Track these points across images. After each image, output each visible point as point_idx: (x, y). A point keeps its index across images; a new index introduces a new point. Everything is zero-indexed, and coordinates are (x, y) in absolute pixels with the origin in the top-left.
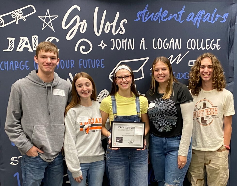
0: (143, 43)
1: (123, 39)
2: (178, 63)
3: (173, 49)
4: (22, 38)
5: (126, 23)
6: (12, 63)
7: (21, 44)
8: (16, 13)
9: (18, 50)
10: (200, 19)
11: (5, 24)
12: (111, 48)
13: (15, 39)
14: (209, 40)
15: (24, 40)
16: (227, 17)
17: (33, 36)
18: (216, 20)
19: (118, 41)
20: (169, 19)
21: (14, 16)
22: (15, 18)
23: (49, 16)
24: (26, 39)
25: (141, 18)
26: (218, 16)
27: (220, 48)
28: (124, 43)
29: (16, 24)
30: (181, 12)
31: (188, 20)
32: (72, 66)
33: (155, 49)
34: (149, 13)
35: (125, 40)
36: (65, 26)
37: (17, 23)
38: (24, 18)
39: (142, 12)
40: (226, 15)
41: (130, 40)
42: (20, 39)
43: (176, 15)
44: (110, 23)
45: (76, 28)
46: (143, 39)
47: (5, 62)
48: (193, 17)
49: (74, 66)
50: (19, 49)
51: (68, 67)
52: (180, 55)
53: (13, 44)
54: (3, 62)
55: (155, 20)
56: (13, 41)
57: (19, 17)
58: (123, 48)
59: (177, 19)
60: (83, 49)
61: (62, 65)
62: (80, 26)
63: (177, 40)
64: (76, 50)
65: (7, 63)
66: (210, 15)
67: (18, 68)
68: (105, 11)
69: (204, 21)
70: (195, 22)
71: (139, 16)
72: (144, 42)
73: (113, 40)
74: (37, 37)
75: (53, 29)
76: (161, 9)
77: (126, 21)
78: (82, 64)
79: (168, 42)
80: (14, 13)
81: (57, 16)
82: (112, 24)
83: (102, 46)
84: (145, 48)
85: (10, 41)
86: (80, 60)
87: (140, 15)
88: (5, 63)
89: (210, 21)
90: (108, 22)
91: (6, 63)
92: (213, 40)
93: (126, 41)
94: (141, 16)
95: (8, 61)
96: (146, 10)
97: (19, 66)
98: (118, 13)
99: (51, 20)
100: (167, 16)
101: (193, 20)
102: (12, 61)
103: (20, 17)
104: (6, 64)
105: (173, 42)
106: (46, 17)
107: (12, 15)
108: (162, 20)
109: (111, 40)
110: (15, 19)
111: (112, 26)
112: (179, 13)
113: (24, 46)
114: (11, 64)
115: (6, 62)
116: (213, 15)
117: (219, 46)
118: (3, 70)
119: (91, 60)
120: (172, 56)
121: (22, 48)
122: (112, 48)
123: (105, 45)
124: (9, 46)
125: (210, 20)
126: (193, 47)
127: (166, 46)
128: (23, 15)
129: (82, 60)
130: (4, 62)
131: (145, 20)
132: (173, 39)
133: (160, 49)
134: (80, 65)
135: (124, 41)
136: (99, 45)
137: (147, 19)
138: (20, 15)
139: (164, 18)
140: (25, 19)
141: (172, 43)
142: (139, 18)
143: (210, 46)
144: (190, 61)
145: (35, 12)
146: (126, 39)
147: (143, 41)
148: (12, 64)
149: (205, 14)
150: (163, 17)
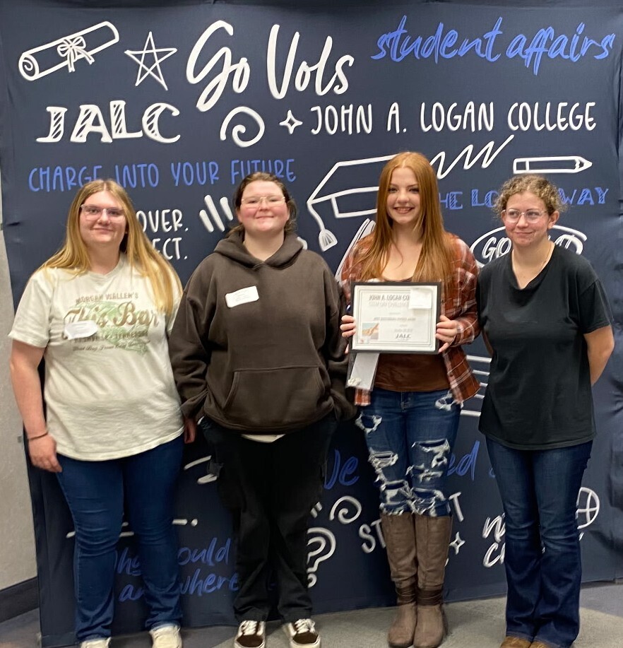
0: (394, 116)
1: (343, 107)
2: (485, 165)
3: (473, 130)
4: (83, 108)
5: (350, 64)
6: (58, 172)
7: (82, 123)
8: (69, 43)
9: (74, 139)
10: (542, 49)
11: (40, 71)
12: (313, 131)
13: (66, 110)
14: (565, 104)
15: (90, 114)
16: (611, 45)
17: (112, 103)
18: (584, 51)
19: (330, 112)
20: (462, 54)
21: (63, 52)
22: (66, 56)
23: (154, 51)
24: (95, 110)
25: (388, 51)
26: (588, 43)
27: (594, 125)
28: (347, 116)
29: (70, 71)
30: (492, 35)
31: (510, 55)
32: (213, 177)
33: (426, 130)
34: (408, 39)
35: (347, 108)
36: (195, 75)
37: (72, 69)
38: (89, 56)
39: (390, 35)
40: (609, 39)
41: (361, 109)
42: (79, 111)
43: (479, 41)
44: (310, 65)
45: (222, 79)
46: (395, 105)
47: (41, 169)
48: (522, 47)
49: (217, 178)
50: (77, 135)
51: (202, 180)
52: (491, 144)
53: (62, 122)
54: (36, 169)
55: (426, 55)
56: (62, 115)
57: (76, 54)
58: (343, 129)
59: (483, 51)
60: (239, 133)
61: (186, 175)
62: (232, 74)
63: (483, 106)
64: (223, 137)
65: (48, 172)
66: (566, 40)
67: (75, 184)
68: (297, 35)
69: (552, 55)
70: (527, 58)
71: (385, 45)
72: (397, 112)
73: (318, 108)
74: (122, 104)
75: (162, 82)
76: (441, 25)
77: (352, 60)
78: (237, 173)
79: (460, 110)
80: (62, 43)
81: (175, 50)
82: (313, 68)
83: (289, 125)
84: (401, 129)
85: (53, 116)
86: (233, 162)
87: (385, 43)
88: (42, 173)
89: (567, 57)
90: (304, 63)
91: (45, 173)
92: (577, 105)
93: (350, 111)
94: (388, 45)
95: (48, 168)
96: (401, 30)
97: (76, 180)
98: (329, 40)
99: (159, 59)
100: (457, 46)
101: (524, 53)
102: (58, 168)
103: (79, 54)
104: (45, 176)
105: (472, 111)
106: (144, 52)
107: (59, 49)
108: (443, 54)
109: (313, 109)
110: (65, 59)
111: (314, 74)
112: (486, 36)
113: (89, 128)
114: (56, 174)
115: (45, 170)
116: (576, 39)
117: (592, 119)
118: (37, 189)
119: (261, 162)
120: (470, 148)
121: (85, 133)
122: (316, 129)
123: (298, 123)
124: (52, 129)
125: (567, 51)
126: (525, 125)
127: (454, 123)
128: (87, 49)
129: (238, 161)
130: (39, 170)
131: (398, 55)
132: (471, 104)
133: (439, 129)
134: (234, 174)
135: (347, 111)
136: (282, 124)
137: (404, 54)
138: (80, 48)
139: (448, 50)
140: (91, 57)
141: (469, 115)
142: (384, 50)
143: (567, 121)
144: (516, 161)
145: (117, 40)
146: (351, 106)
147: (395, 109)
148: (60, 174)
149: (555, 39)
150: (445, 47)
